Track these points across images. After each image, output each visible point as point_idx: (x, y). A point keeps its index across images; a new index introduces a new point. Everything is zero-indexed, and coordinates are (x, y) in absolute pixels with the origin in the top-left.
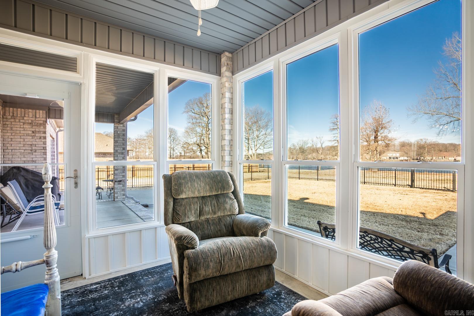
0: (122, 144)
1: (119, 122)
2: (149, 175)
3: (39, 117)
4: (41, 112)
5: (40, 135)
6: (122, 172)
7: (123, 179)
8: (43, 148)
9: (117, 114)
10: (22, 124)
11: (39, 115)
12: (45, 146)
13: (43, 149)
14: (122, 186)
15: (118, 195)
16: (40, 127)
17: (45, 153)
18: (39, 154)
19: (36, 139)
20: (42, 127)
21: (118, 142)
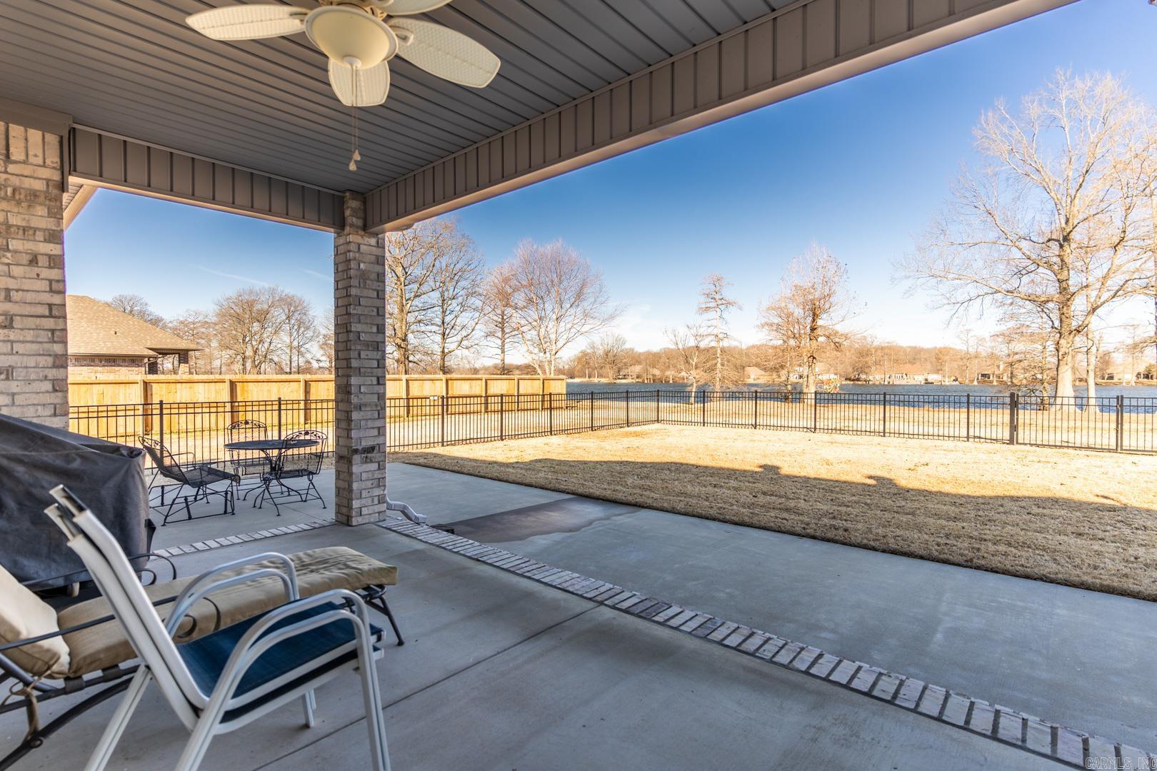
0: (375, 310)
1: (367, 227)
3: (22, 157)
4: (35, 135)
5: (30, 246)
6: (376, 415)
7: (380, 440)
8: (51, 310)
9: (357, 194)
11: (23, 150)
12: (56, 299)
13: (47, 313)
14: (374, 466)
15: (364, 502)
16: (29, 206)
17: (57, 333)
18: (29, 335)
19: (8, 265)
20: (41, 210)
21: (363, 301)
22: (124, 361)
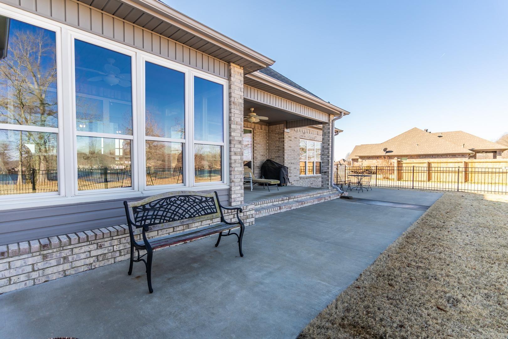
2: (450, 180)
5: (281, 140)
10: (275, 134)
11: (281, 127)
14: (326, 176)
15: (324, 184)
18: (281, 152)
19: (280, 143)
20: (282, 135)
22: (459, 155)
